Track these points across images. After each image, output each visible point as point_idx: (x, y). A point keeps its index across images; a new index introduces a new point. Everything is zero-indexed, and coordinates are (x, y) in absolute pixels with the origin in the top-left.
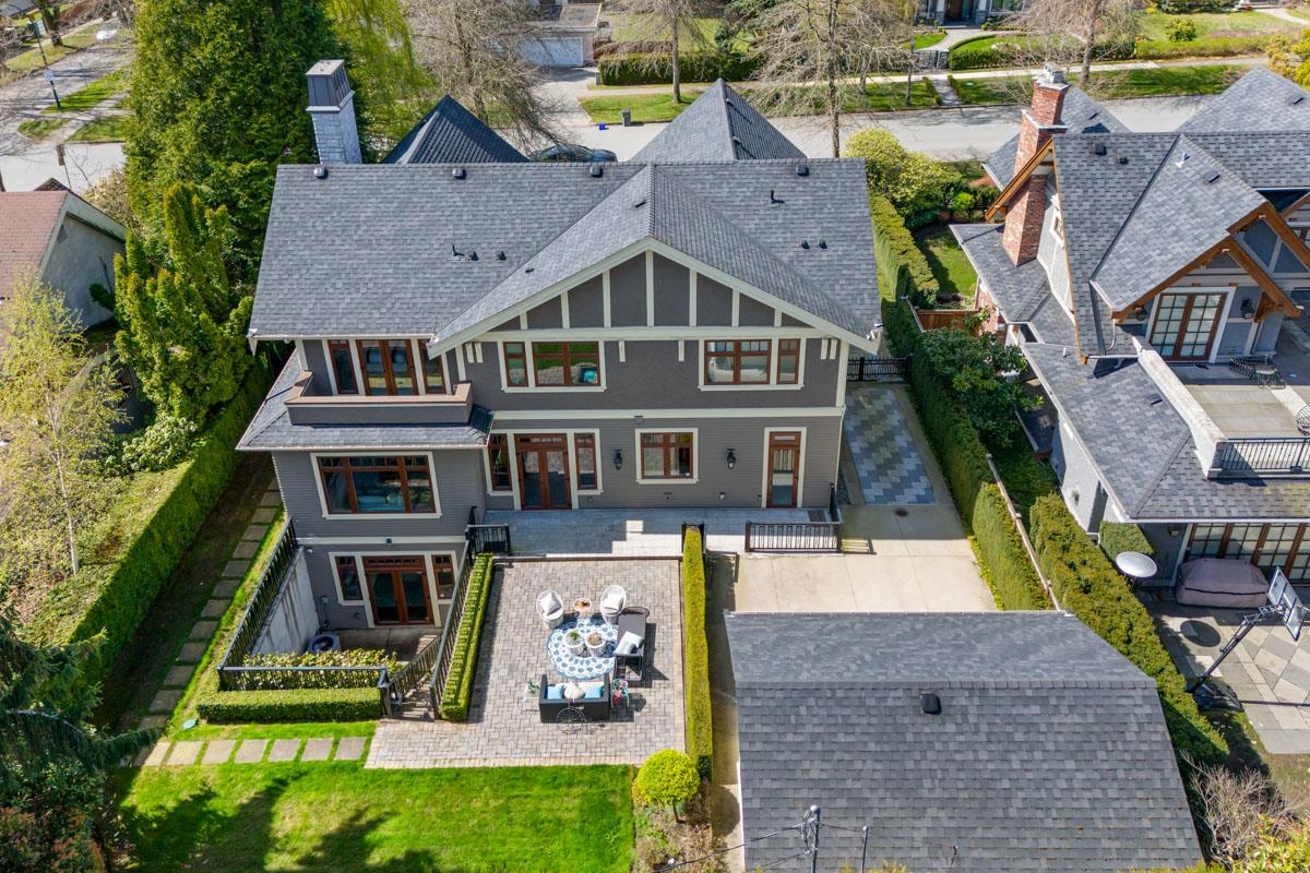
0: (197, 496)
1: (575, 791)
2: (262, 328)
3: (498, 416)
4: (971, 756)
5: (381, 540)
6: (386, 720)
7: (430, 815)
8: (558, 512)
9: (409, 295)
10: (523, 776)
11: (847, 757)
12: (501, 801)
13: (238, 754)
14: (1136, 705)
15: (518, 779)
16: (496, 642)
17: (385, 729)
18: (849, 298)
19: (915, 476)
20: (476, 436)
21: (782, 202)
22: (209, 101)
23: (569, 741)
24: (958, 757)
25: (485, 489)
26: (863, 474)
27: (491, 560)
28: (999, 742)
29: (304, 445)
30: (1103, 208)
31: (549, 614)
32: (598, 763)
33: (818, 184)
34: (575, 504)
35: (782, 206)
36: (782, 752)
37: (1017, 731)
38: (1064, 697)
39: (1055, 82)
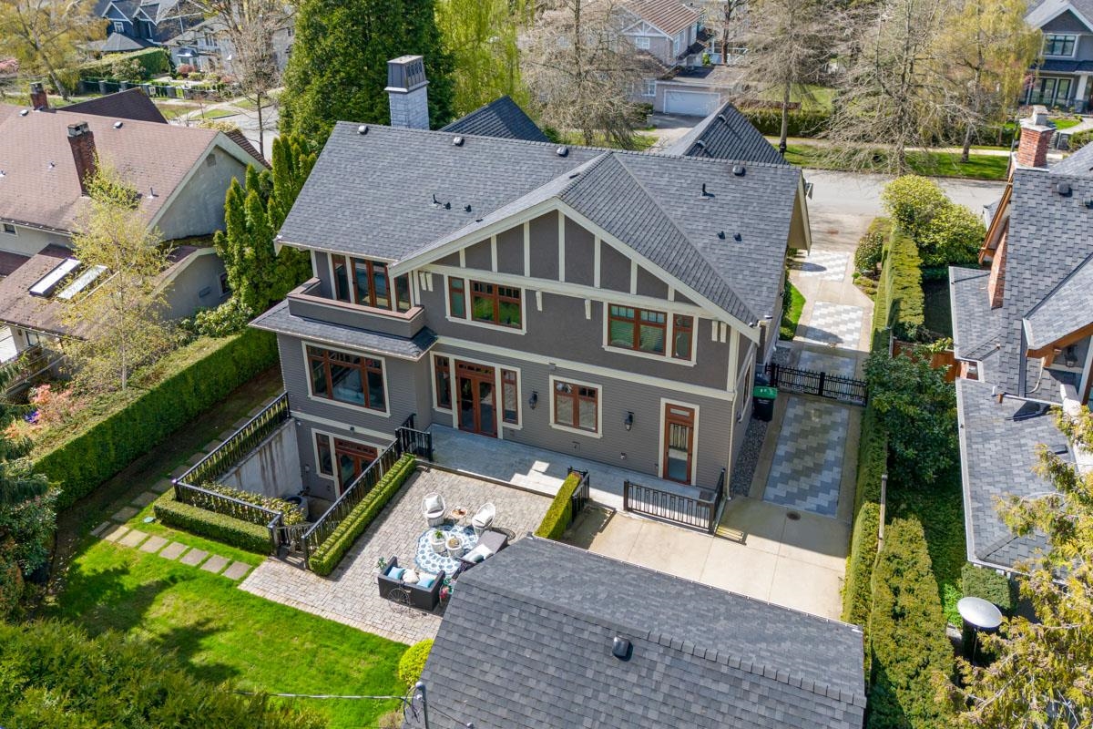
0: (236, 363)
1: (373, 658)
2: (286, 236)
3: (442, 340)
4: (640, 711)
5: (346, 427)
6: (273, 558)
7: (258, 638)
8: (486, 439)
9: (392, 228)
10: (342, 632)
11: (525, 672)
12: (315, 646)
13: (165, 550)
14: (833, 719)
15: (336, 633)
16: (384, 524)
17: (270, 565)
18: (748, 288)
19: (826, 488)
20: (413, 350)
21: (712, 196)
22: (325, 78)
23: (393, 618)
24: (628, 708)
25: (432, 405)
26: (776, 474)
27: (412, 460)
28: (674, 707)
29: (293, 331)
30: (1056, 249)
31: (430, 513)
32: (404, 642)
33: (750, 185)
34: (500, 435)
35: (712, 199)
36: (472, 649)
37: (697, 703)
38: (758, 685)
39: (1038, 124)
